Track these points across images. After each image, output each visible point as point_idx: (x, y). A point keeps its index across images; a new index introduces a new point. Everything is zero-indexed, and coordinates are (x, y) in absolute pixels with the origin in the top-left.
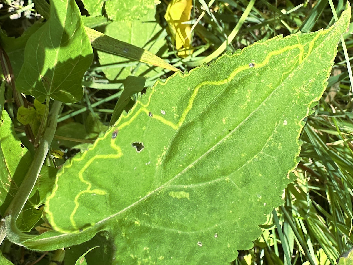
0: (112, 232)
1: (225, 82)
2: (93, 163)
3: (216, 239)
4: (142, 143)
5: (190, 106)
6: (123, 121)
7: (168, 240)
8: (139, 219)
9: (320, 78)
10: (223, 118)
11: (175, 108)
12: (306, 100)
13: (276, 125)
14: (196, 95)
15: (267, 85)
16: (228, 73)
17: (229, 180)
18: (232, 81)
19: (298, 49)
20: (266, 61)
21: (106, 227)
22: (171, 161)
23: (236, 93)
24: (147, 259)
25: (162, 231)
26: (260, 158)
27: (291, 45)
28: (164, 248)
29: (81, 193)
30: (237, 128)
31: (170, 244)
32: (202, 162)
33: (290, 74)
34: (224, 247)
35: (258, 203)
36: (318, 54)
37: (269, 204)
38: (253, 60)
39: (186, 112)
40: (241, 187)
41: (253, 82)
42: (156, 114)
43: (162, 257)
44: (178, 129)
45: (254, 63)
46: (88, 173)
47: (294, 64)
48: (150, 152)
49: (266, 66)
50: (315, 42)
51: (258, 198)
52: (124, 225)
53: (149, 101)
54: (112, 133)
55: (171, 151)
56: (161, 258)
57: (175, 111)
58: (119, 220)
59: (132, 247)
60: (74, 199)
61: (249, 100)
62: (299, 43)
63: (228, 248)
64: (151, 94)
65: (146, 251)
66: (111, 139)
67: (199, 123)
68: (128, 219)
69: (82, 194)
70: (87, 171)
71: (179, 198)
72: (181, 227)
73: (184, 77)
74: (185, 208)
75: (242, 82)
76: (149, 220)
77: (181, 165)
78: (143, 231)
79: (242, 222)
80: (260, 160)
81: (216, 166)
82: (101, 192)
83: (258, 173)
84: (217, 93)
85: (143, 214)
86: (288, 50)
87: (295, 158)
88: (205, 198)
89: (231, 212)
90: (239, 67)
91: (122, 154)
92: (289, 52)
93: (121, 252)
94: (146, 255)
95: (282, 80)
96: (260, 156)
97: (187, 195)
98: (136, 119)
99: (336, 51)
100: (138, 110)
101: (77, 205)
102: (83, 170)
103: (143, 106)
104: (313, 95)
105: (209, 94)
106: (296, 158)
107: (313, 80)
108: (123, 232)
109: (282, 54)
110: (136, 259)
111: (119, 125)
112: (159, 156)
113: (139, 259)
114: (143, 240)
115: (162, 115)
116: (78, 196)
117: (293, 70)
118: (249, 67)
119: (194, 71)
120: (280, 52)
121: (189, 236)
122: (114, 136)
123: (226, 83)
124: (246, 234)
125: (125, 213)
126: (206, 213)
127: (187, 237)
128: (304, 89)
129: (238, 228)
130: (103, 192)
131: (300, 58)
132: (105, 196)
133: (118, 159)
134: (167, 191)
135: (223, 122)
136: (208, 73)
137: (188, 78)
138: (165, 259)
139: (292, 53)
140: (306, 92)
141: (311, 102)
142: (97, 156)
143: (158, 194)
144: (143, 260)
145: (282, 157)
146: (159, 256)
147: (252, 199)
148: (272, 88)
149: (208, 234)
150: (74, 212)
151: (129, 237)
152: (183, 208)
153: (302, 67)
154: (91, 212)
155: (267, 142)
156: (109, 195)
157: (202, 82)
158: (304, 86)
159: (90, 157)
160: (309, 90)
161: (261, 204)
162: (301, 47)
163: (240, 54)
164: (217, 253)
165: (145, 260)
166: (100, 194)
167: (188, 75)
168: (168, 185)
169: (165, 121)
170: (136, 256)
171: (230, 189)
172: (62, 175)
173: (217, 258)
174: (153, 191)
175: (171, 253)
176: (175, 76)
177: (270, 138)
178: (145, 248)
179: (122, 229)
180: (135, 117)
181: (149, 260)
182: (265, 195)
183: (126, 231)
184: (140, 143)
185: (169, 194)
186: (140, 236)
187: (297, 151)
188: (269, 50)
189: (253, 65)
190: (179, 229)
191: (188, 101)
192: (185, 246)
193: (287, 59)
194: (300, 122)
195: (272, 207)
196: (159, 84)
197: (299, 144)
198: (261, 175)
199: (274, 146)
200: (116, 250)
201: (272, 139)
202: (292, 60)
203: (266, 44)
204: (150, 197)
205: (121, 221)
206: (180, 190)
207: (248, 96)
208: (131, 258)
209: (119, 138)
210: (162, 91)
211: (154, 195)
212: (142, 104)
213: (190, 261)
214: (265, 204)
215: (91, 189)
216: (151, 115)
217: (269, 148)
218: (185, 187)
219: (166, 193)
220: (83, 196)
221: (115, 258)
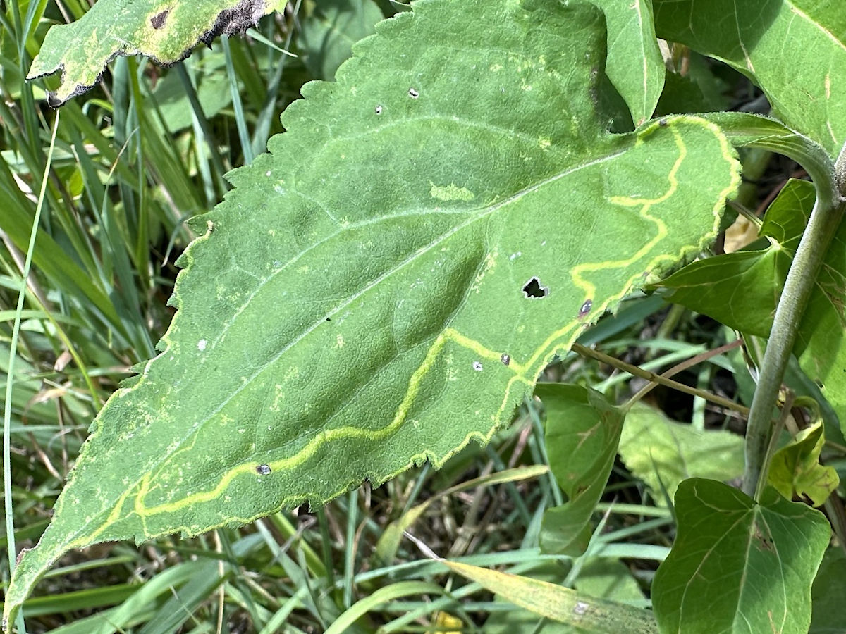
0: (600, 129)
1: (329, 434)
2: (634, 252)
3: (380, 103)
4: (526, 296)
5: (415, 380)
6: (565, 339)
7: (481, 104)
8: (541, 150)
9: (108, 441)
10: (341, 347)
11: (451, 376)
12: (147, 394)
13: (223, 338)
14: (401, 407)
15: (233, 420)
16: (321, 455)
17: (341, 222)
18: (313, 436)
19: (149, 503)
20: (228, 477)
21: (613, 141)
22: (466, 258)
23: (307, 404)
24: (526, 66)
25: (493, 122)
26: (268, 268)
27: (164, 514)
28: (488, 87)
29: (663, 198)
30: (312, 328)
31: (476, 95)
32: (398, 256)
33: (175, 448)
34: (364, 87)
35: (285, 176)
36: (101, 498)
37: (259, 173)
38: (259, 481)
39: (424, 367)
40: (318, 207)
41: (264, 429)
42: (495, 363)
43: (495, 70)
44: (446, 329)
45: (259, 475)
46: (647, 234)
47: (164, 471)
48: (511, 279)
49: (229, 467)
50: (106, 521)
51: (283, 187)
52: (573, 138)
53: (507, 391)
54: (590, 312)
55: (464, 280)
56: (497, 68)
57: (452, 369)
58: (585, 152)
59: (556, 92)
60: (678, 187)
61: (279, 387)
62: (144, 518)
63: (356, 85)
64: (503, 408)
65: (527, 82)
66: (594, 299)
67: (398, 338)
68: (565, 152)
69: (660, 197)
70: (648, 237)
71: (453, 185)
72: (452, 127)
73: (426, 451)
74: (440, 164)
75: (291, 431)
76: (520, 147)
77: (443, 249)
78: (532, 125)
79: (320, 138)
80: (268, 264)
81: (367, 246)
82: (619, 200)
83: (275, 235)
84: (350, 409)
85: (531, 158)
86: (173, 502)
87: (190, 266)
88: (395, 185)
89: (343, 157)
90: (293, 468)
91: (570, 272)
92: (170, 498)
93: (579, 83)
94: (528, 75)
95: (198, 433)
96: (267, 273)
97: (436, 192)
98: (537, 346)
99: (59, 506)
100: (532, 366)
101: (672, 178)
102: (656, 240)
103: (522, 376)
104: (129, 403)
105: (370, 405)
106: (187, 264)
107: (125, 437)
108: (575, 125)
109: (189, 493)
110: (548, 69)
111: (576, 328)
112: (491, 272)
113: (543, 69)
114: (533, 106)
115: (480, 359)
116: (670, 193)
117: (169, 457)
118: (271, 465)
119: (401, 467)
120: (192, 499)
121: (436, 111)
122: (587, 307)
123: (327, 432)
124: (315, 113)
125: (570, 165)
126: (396, 154)
127: (441, 108)
128: (148, 417)
129: (330, 125)
130: (615, 200)
131: (146, 485)
132: (612, 195)
133: (579, 262)
134: (477, 202)
135: (341, 338)
136: (368, 461)
137: (418, 448)
138: (489, 66)
139: (165, 495)
140: (145, 409)
141: (136, 387)
142: (625, 264)
143: (498, 196)
144: (534, 66)
145: (218, 269)
146: (500, 71)
147: (296, 184)
148: (222, 416)
149: (394, 113)
150: (678, 163)
151: (562, 113)
152: (445, 165)
153: (144, 467)
154: (642, 164)
155: (248, 302)
156: (602, 194)
157: (384, 439)
158: (148, 423)
159: (640, 262)
160: (138, 414)
161: (276, 175)
162: (141, 510)
163: (289, 498)
164: (379, 74)
165: (530, 66)
166: (623, 198)
167: (416, 456)
168: (476, 215)
169: (475, 346)
170: (550, 74)
171: (339, 204)
172: (704, 235)
173: (379, 67)
174: (508, 203)
175: (475, 77)
176: (447, 453)
177: (241, 310)
178: (530, 88)
179: (579, 132)
180: (541, 350)
181: (522, 65)
182: (266, 191)
183: (569, 126)
184: (532, 296)
185: (473, 195)
186: (540, 113)
187: (184, 280)
188: (218, 504)
189: (260, 470)
190: (456, 125)
191: (419, 392)
192: (446, 91)
193: (178, 483)
194: (168, 348)
195: (253, 167)
196: (485, 434)
197: (179, 297)
198: (271, 232)
199: (233, 292)
200: (590, 88)
201: (237, 309)
202: (166, 478)
203: (224, 517)
204: (515, 191)
205: (580, 149)
206: (449, 203)
207: (281, 395)
208: (558, 72)
209: (577, 304)
210: (478, 416)
211: (507, 196)
212: (524, 380)
213: (437, 59)
214: (269, 174)
215: (642, 206)
216: (506, 358)
217: (245, 289)
218: (438, 210)
219: (480, 197)
220: (660, 194)
221: (592, 72)
